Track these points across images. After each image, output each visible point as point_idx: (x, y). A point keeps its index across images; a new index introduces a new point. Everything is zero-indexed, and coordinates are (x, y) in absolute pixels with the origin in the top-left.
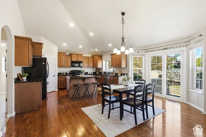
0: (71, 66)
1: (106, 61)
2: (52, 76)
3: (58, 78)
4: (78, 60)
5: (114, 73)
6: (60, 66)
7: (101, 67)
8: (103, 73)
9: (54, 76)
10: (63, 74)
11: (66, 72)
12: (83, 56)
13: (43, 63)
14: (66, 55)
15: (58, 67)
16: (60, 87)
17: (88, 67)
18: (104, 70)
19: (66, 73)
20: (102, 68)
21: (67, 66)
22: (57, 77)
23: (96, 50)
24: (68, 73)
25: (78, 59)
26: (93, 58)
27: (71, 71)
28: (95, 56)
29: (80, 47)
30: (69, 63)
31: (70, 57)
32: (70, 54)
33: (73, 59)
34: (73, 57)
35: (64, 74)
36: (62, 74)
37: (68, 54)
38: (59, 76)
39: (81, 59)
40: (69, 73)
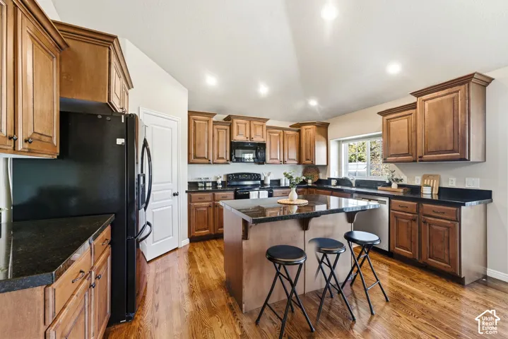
0: (228, 158)
1: (339, 142)
2: (170, 193)
3: (190, 200)
4: (251, 138)
5: (394, 186)
6: (195, 157)
7: (325, 164)
8: (334, 182)
9: (174, 195)
10: (205, 187)
11: (213, 180)
12: (268, 123)
13: (120, 141)
14: (215, 123)
15: (189, 163)
16: (197, 233)
17: (284, 162)
18: (333, 173)
19: (215, 184)
20: (326, 167)
21: (218, 158)
22: (184, 197)
23: (313, 103)
24: (219, 181)
25: (253, 136)
26: (299, 131)
27: (228, 176)
28: (304, 127)
29: (263, 90)
30: (224, 150)
31: (226, 127)
32: (229, 119)
33: (238, 134)
34: (238, 127)
35: (208, 185)
36: (200, 185)
37: (220, 117)
38: (193, 195)
39: (260, 134)
40: (223, 183)
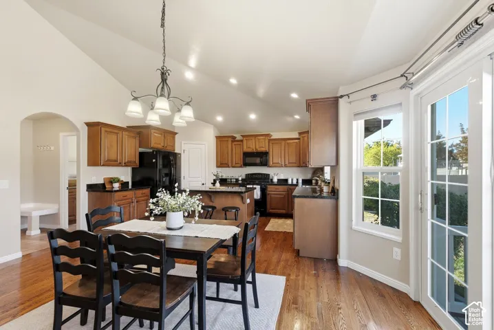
0: (242, 163)
2: (200, 183)
4: (256, 149)
6: (221, 164)
9: (203, 184)
11: (235, 177)
13: (154, 160)
14: (233, 141)
15: (217, 167)
19: (237, 180)
21: (236, 163)
24: (240, 179)
26: (300, 139)
27: (246, 175)
28: (302, 136)
30: (238, 157)
33: (246, 147)
35: (233, 180)
36: (228, 180)
39: (263, 146)
40: (243, 180)
